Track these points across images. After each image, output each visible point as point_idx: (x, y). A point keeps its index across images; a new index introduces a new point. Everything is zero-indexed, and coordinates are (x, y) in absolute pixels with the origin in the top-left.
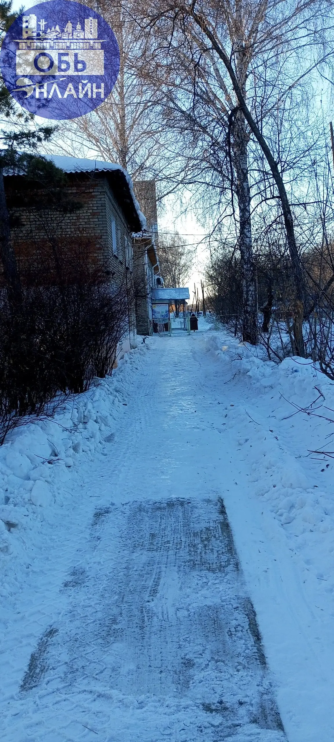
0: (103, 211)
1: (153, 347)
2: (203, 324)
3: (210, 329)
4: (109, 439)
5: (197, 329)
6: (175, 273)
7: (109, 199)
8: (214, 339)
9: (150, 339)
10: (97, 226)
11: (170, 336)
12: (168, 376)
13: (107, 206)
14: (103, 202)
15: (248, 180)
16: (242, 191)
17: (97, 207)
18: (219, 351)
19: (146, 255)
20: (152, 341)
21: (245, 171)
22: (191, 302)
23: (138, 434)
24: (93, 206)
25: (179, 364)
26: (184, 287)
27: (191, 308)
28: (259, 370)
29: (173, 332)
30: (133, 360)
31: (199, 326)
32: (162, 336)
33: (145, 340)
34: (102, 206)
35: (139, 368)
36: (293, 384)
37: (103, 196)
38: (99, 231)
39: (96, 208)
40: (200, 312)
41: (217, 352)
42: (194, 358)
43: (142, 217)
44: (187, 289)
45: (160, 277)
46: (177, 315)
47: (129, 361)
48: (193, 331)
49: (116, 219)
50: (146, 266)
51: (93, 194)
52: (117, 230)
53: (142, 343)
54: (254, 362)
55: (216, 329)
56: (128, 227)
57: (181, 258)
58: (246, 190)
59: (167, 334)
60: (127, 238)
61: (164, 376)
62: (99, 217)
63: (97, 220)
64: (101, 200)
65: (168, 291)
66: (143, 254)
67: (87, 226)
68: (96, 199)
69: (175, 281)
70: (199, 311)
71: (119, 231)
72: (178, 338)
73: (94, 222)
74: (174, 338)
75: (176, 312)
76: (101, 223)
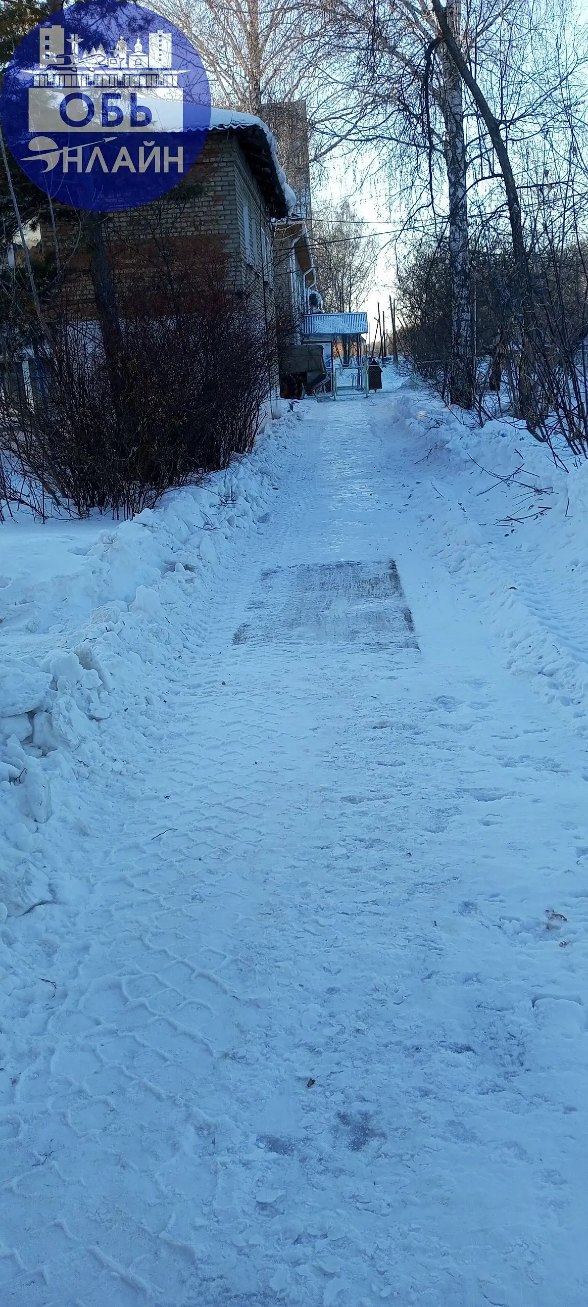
0: (232, 193)
1: (307, 417)
2: (390, 378)
3: (403, 387)
4: (264, 519)
5: (380, 387)
6: (343, 284)
7: (240, 171)
8: (406, 401)
9: (301, 405)
10: (222, 218)
11: (335, 400)
12: (332, 457)
13: (237, 183)
14: (232, 178)
15: (463, 132)
16: (454, 153)
17: (222, 186)
18: (412, 420)
19: (294, 257)
20: (305, 408)
21: (458, 118)
22: (372, 337)
23: (298, 515)
24: (215, 186)
25: (350, 441)
26: (360, 311)
27: (371, 349)
28: (463, 440)
29: (340, 392)
30: (279, 434)
31: (384, 383)
32: (321, 401)
33: (294, 406)
34: (229, 185)
35: (288, 446)
36: (496, 450)
37: (231, 169)
38: (225, 227)
39: (219, 188)
40: (388, 356)
41: (408, 422)
42: (373, 432)
43: (290, 193)
44: (365, 314)
45: (316, 293)
46: (346, 363)
47: (273, 435)
48: (373, 391)
49: (249, 202)
50: (293, 276)
51: (215, 165)
52: (250, 219)
53: (289, 411)
54: (456, 430)
55: (413, 386)
56: (265, 212)
57: (353, 255)
58: (459, 151)
59: (329, 397)
60: (265, 231)
61: (327, 457)
62: (225, 203)
63: (222, 208)
64: (227, 176)
65: (331, 318)
66: (288, 256)
67: (206, 218)
68: (220, 174)
69: (342, 298)
70: (385, 356)
71: (253, 220)
72: (348, 402)
73: (217, 211)
74: (341, 402)
75: (345, 358)
76: (228, 212)
